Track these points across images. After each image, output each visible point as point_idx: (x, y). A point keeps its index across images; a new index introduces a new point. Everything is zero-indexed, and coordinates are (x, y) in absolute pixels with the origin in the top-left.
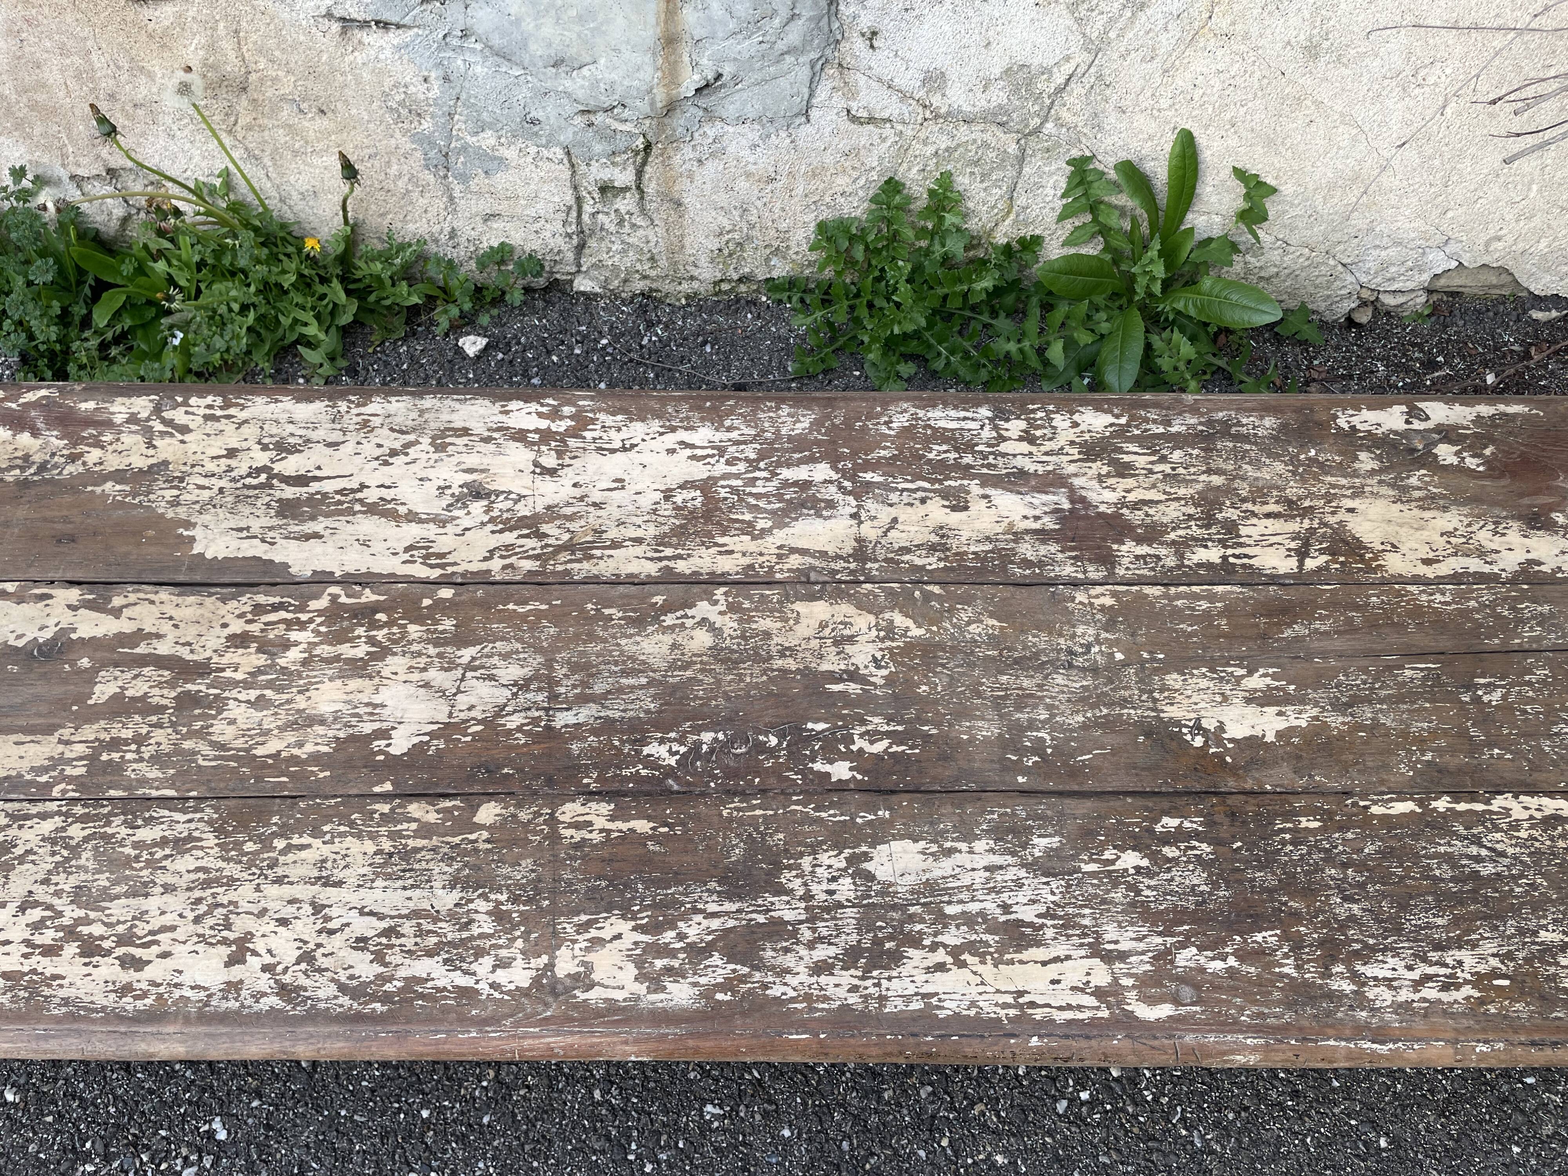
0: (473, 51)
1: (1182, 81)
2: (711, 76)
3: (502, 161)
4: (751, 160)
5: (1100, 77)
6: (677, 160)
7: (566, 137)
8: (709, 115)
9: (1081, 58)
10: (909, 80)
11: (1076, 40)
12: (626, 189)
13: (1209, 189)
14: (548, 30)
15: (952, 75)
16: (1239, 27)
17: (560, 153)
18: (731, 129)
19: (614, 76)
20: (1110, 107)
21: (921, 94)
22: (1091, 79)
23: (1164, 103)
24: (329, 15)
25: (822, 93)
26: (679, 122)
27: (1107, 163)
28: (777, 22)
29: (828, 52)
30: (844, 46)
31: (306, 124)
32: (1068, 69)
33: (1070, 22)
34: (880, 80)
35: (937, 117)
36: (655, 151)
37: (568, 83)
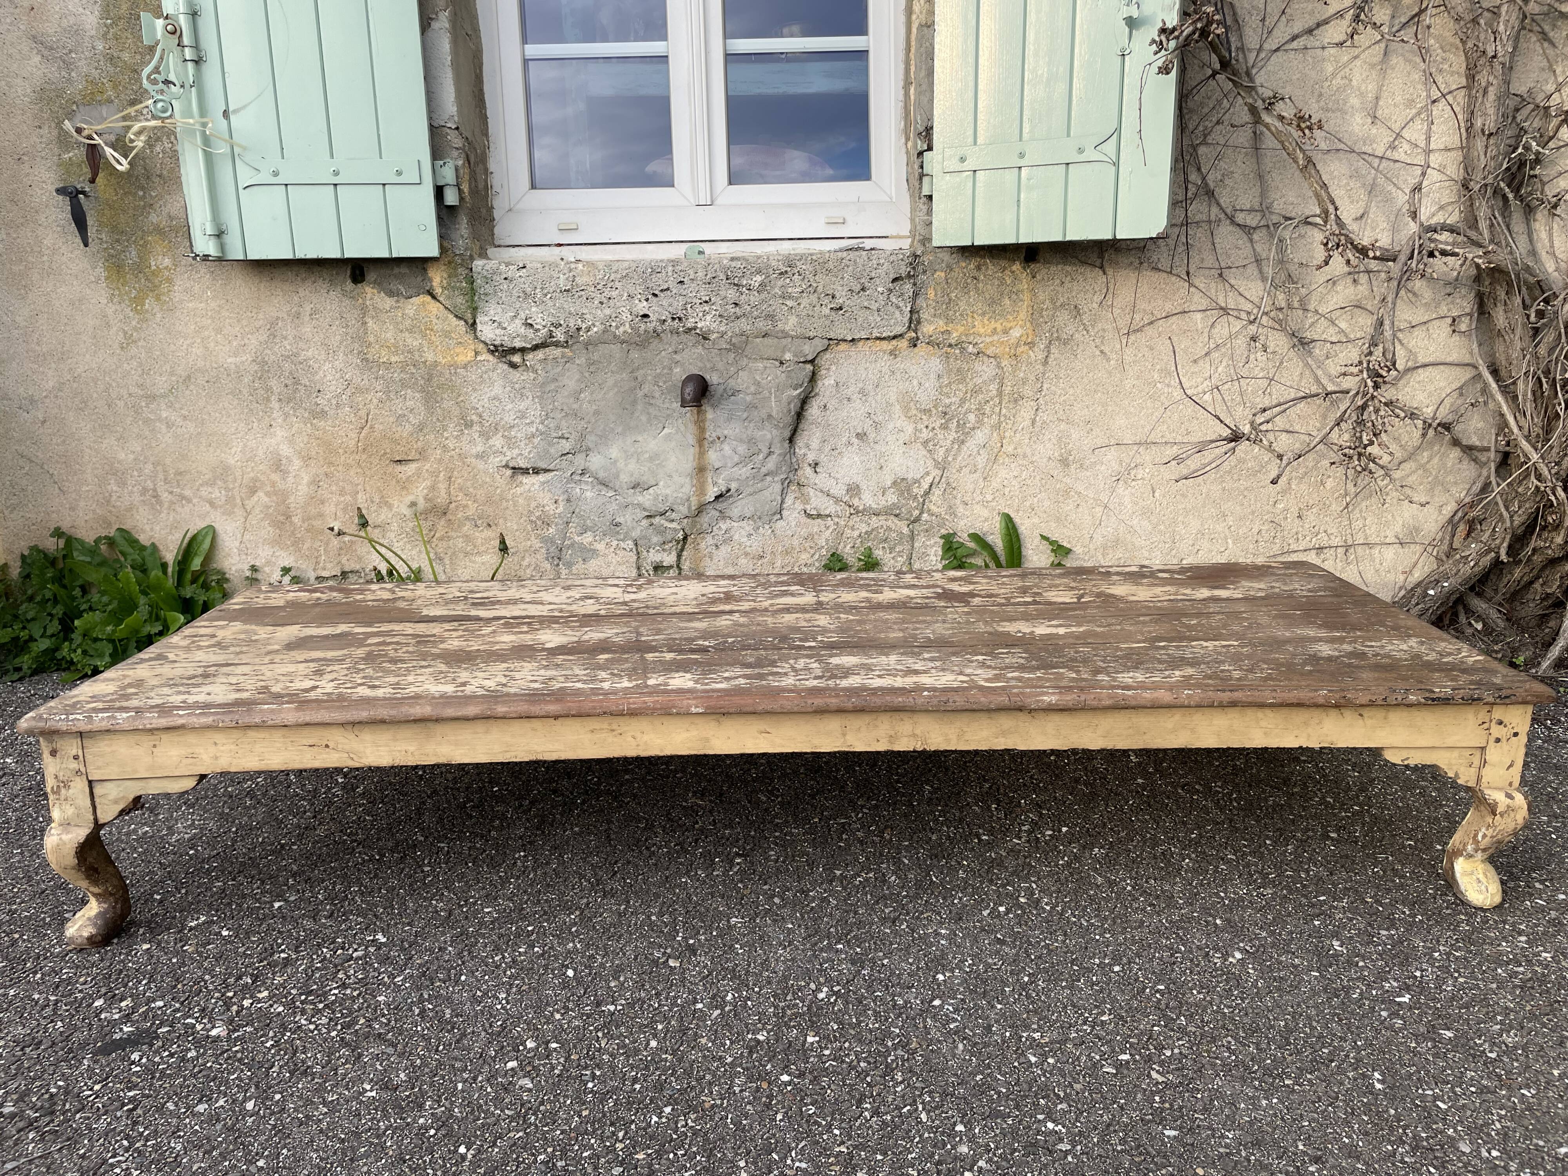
0: (587, 483)
1: (995, 484)
2: (724, 489)
3: (595, 552)
4: (748, 544)
5: (948, 484)
6: (703, 545)
7: (635, 534)
8: (723, 516)
9: (936, 473)
10: (839, 490)
11: (930, 463)
12: (671, 567)
13: (1030, 552)
14: (632, 466)
15: (863, 486)
16: (1019, 450)
17: (630, 544)
18: (735, 524)
19: (668, 491)
20: (958, 502)
21: (847, 498)
22: (943, 485)
23: (989, 497)
24: (506, 466)
25: (789, 501)
26: (705, 519)
27: (963, 537)
28: (761, 456)
29: (791, 475)
30: (800, 473)
31: (477, 534)
32: (929, 479)
33: (925, 453)
34: (822, 491)
35: (858, 512)
36: (689, 540)
37: (640, 499)
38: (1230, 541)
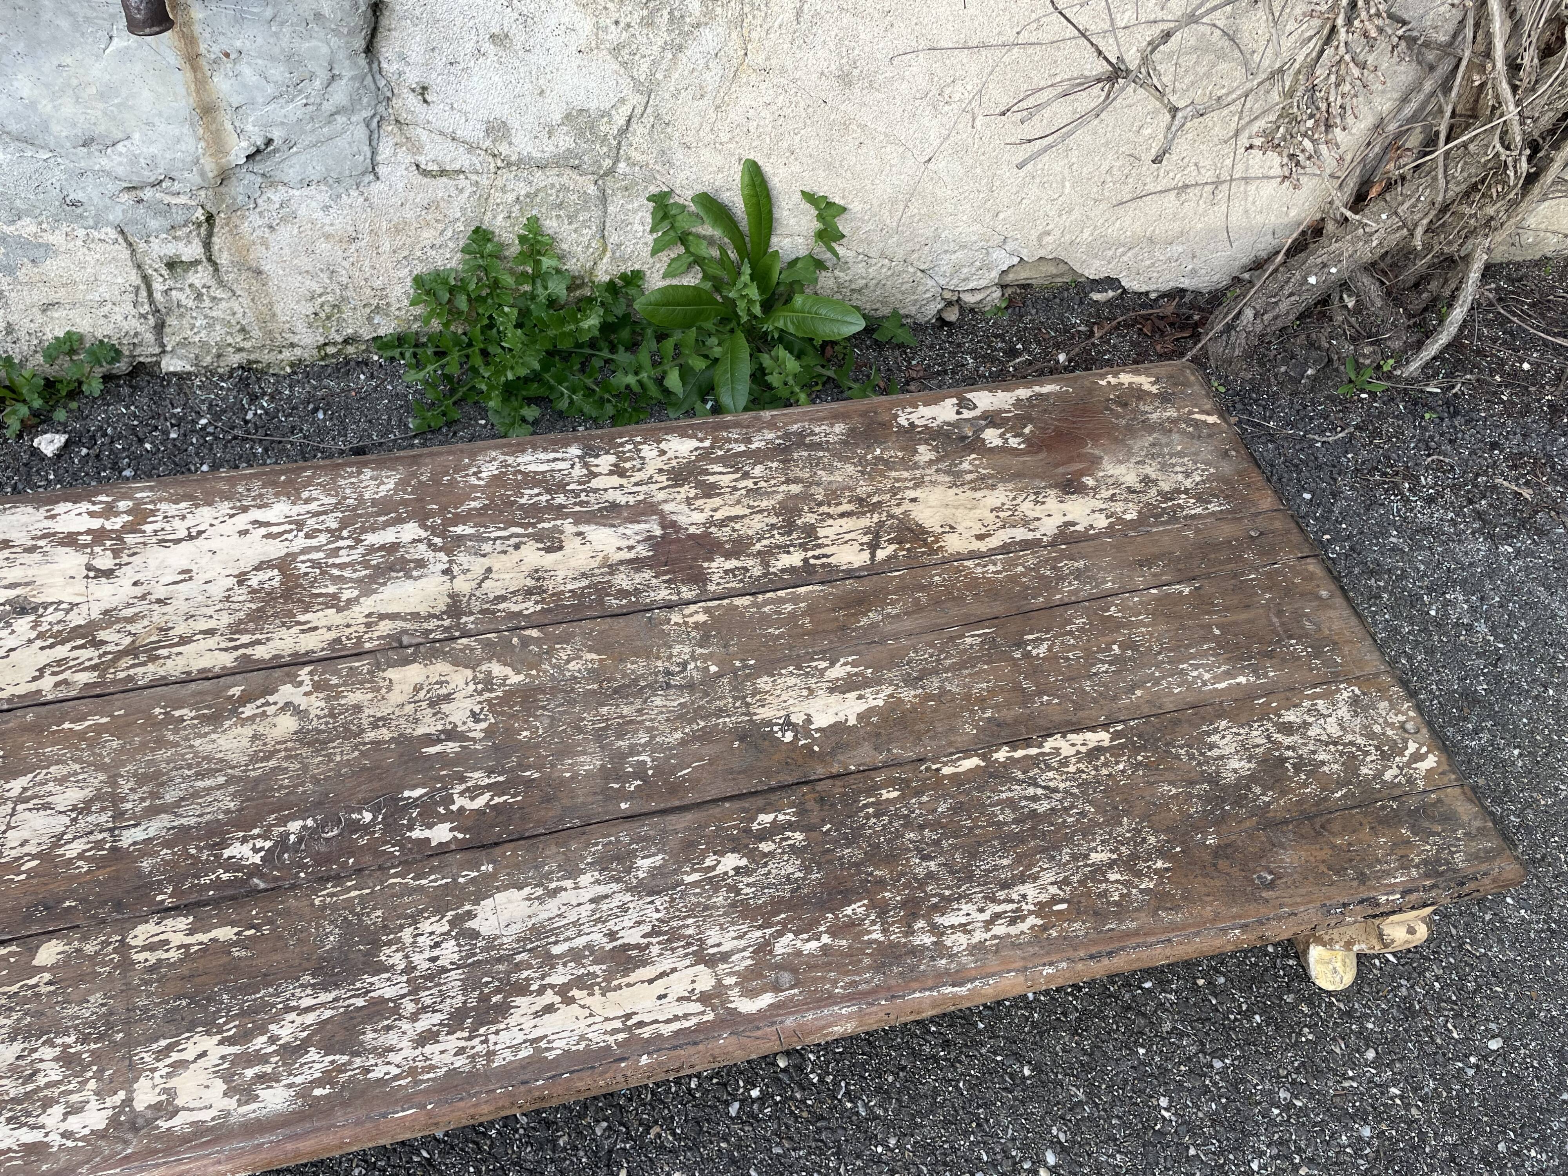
1: (735, 115)
2: (260, 142)
3: (48, 248)
4: (327, 221)
5: (658, 117)
6: (245, 227)
7: (116, 215)
8: (269, 181)
9: (636, 100)
10: (472, 131)
11: (626, 84)
12: (196, 263)
13: (786, 213)
14: (69, 109)
15: (514, 123)
16: (774, 62)
17: (112, 233)
18: (297, 193)
19: (153, 150)
20: (675, 144)
21: (488, 143)
22: (649, 120)
23: (724, 137)
25: (385, 150)
26: (238, 189)
27: (685, 196)
28: (317, 83)
29: (381, 109)
32: (625, 110)
33: (616, 67)
34: (441, 133)
35: (509, 165)
36: (219, 221)
37: (104, 162)
38: (1067, 184)
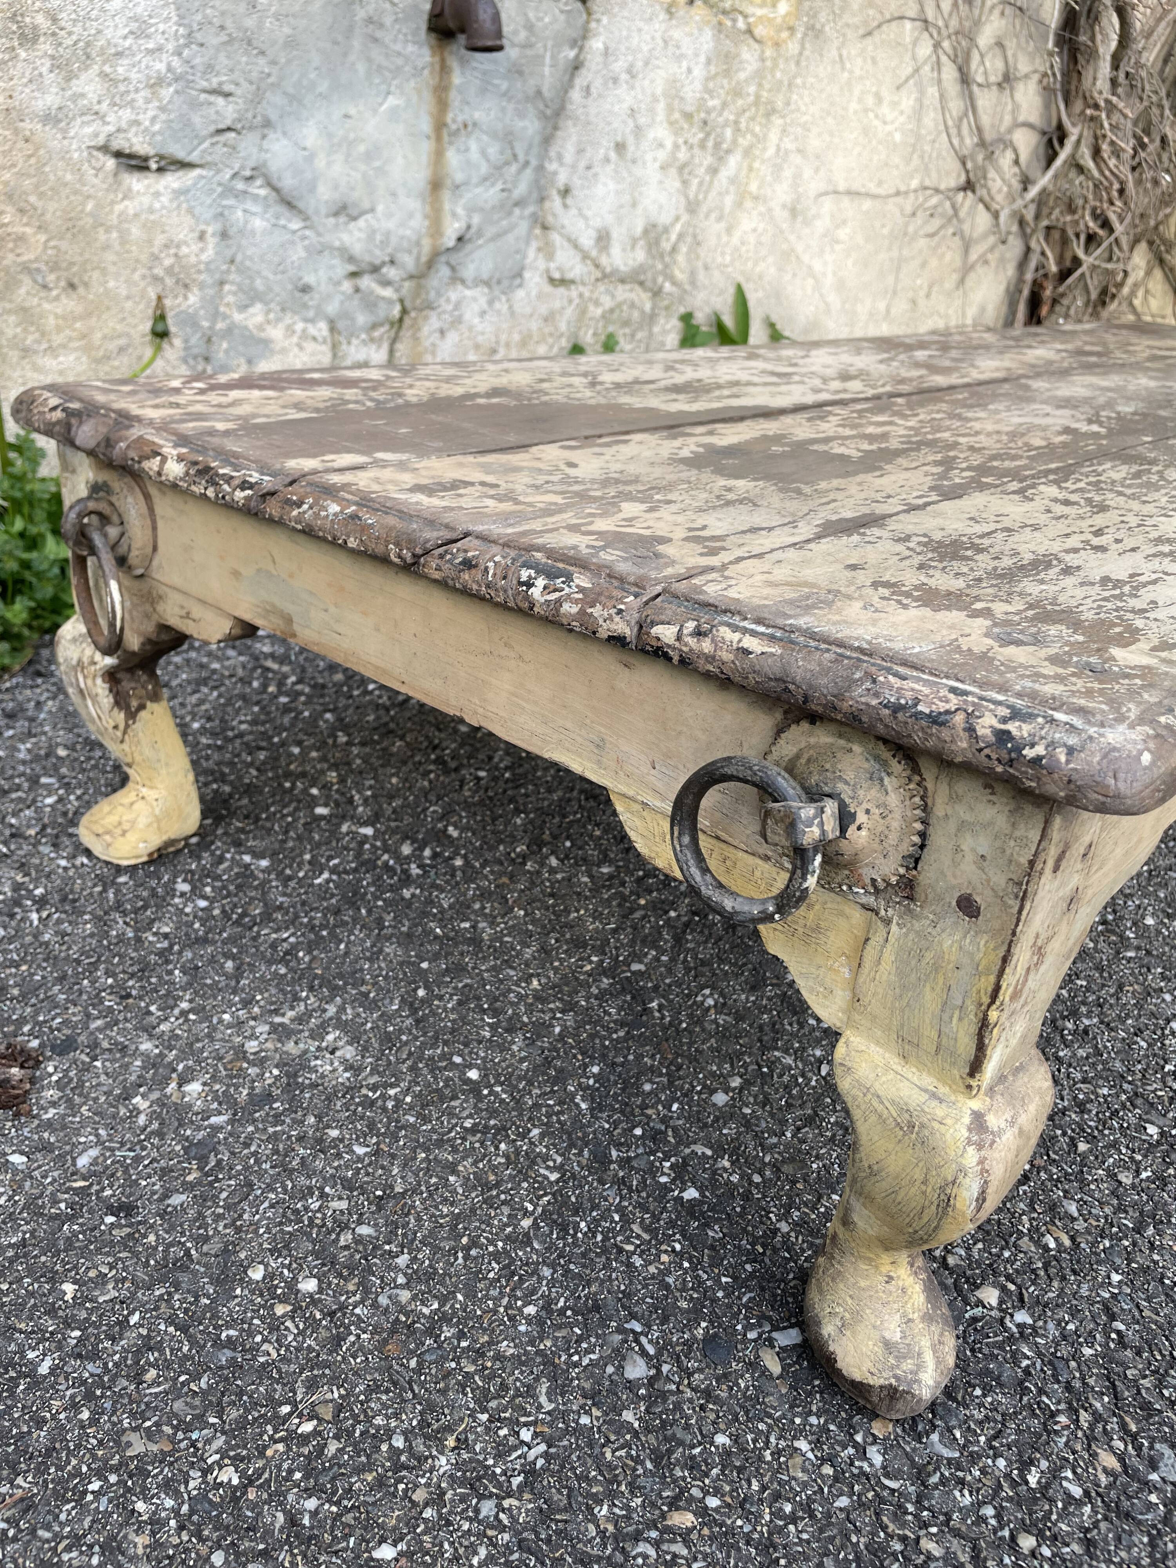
0: (255, 198)
1: (736, 239)
2: (465, 227)
3: (266, 343)
4: (480, 328)
5: (695, 236)
8: (455, 275)
9: (686, 218)
10: (588, 239)
11: (682, 202)
14: (338, 169)
15: (614, 234)
16: (761, 190)
17: (321, 329)
18: (468, 293)
20: (700, 264)
21: (595, 253)
22: (690, 239)
23: (728, 259)
24: (104, 149)
25: (532, 253)
26: (433, 282)
28: (514, 169)
29: (539, 208)
30: (547, 204)
35: (604, 277)
36: (408, 321)
37: (344, 237)
